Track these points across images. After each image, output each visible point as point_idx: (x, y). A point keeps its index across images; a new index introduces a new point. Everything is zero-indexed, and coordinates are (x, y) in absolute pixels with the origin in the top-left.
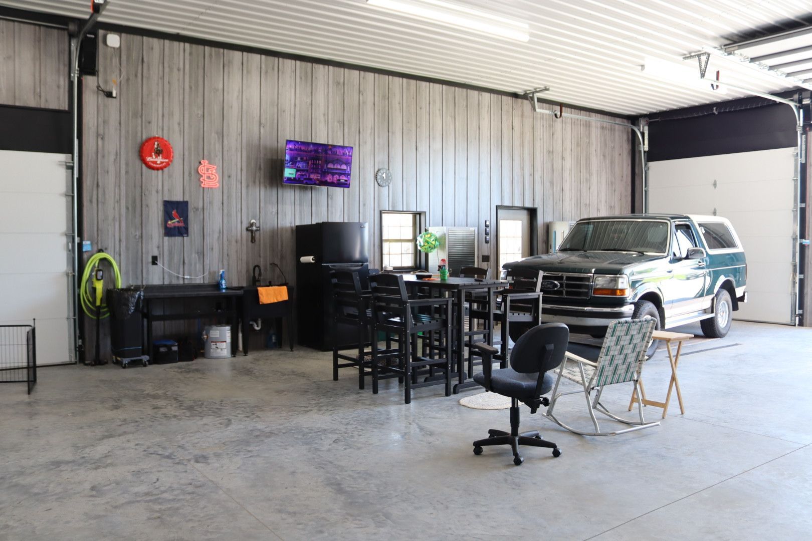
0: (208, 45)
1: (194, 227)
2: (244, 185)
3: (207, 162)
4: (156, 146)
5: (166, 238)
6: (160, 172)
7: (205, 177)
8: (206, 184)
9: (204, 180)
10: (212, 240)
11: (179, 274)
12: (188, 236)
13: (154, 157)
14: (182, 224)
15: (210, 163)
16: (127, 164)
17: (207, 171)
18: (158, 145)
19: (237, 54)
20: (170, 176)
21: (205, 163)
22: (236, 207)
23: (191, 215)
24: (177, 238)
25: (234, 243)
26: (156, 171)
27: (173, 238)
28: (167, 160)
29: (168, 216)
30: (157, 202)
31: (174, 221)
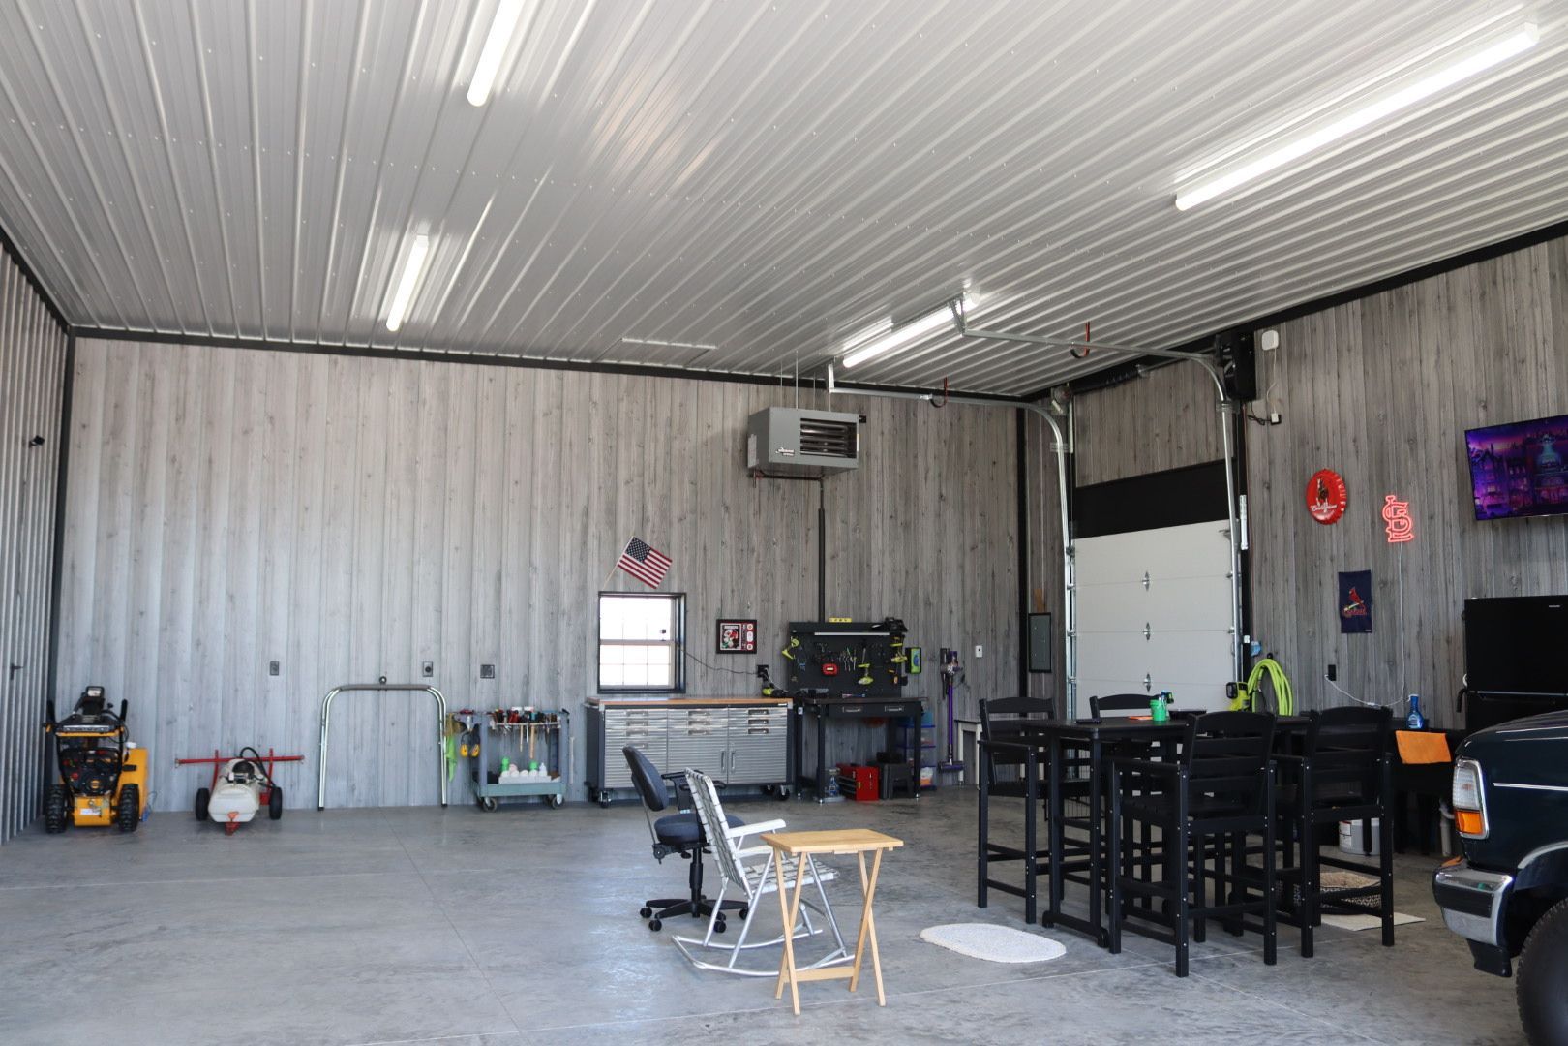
0: (1384, 290)
1: (1380, 616)
2: (1455, 531)
3: (1394, 497)
4: (1319, 486)
5: (1345, 636)
6: (1334, 525)
7: (1392, 524)
8: (1393, 537)
9: (1391, 530)
10: (1407, 638)
11: (1362, 699)
12: (1371, 632)
13: (1319, 503)
14: (1363, 612)
15: (1400, 498)
16: (1296, 521)
17: (1395, 514)
18: (1321, 483)
19: (1430, 284)
20: (1346, 531)
21: (1391, 499)
22: (1446, 574)
23: (1376, 592)
24: (1359, 635)
25: (1443, 644)
26: (1328, 526)
27: (1354, 635)
28: (1335, 506)
29: (1344, 600)
30: (1332, 577)
31: (1352, 606)
